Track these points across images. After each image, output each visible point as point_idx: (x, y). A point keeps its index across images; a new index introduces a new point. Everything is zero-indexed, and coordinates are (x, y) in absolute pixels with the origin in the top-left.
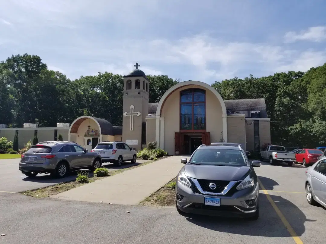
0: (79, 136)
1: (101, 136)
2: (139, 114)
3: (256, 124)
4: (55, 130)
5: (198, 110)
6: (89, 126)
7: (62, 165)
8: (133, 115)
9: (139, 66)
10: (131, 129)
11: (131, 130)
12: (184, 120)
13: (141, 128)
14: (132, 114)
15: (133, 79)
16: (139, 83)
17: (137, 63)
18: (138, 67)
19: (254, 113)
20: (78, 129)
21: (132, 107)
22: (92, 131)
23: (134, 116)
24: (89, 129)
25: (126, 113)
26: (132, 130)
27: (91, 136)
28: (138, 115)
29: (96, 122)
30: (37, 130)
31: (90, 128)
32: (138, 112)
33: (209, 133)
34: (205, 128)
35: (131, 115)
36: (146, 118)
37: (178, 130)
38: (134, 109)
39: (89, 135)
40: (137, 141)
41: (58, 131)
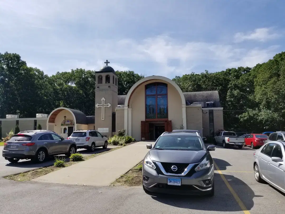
0: (56, 125)
1: (76, 125)
2: (110, 105)
3: (211, 113)
4: (35, 120)
5: (161, 101)
6: (65, 117)
7: (41, 152)
9: (109, 62)
10: (103, 119)
11: (102, 119)
12: (149, 110)
13: (111, 118)
14: (103, 105)
15: (104, 75)
16: (109, 78)
17: (107, 60)
18: (108, 64)
19: (209, 104)
20: (56, 119)
21: (103, 99)
22: (68, 121)
23: (105, 107)
24: (65, 119)
25: (98, 104)
26: (104, 119)
27: (67, 125)
28: (108, 106)
29: (72, 113)
30: (18, 121)
32: (109, 104)
33: (171, 121)
34: (167, 117)
35: (102, 106)
36: (115, 109)
37: (144, 119)
38: (105, 101)
39: (65, 124)
40: (108, 129)
41: (37, 121)
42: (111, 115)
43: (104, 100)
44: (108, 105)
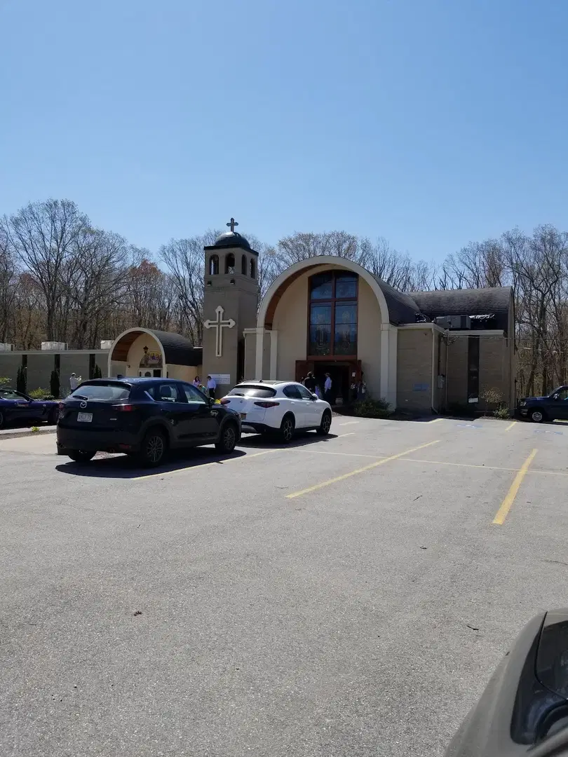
0: (129, 366)
1: (165, 365)
2: (233, 323)
4: (91, 355)
5: (344, 315)
6: (146, 348)
8: (221, 326)
9: (237, 224)
10: (219, 354)
11: (217, 355)
12: (314, 339)
13: (235, 353)
14: (219, 324)
15: (222, 253)
16: (233, 260)
17: (232, 219)
18: (235, 227)
20: (129, 353)
21: (220, 309)
22: (153, 358)
23: (216, 328)
24: (146, 352)
25: (209, 321)
26: (220, 355)
27: (152, 366)
28: (230, 326)
29: (158, 340)
31: (148, 351)
32: (231, 321)
33: (360, 361)
34: (356, 353)
35: (217, 326)
36: (244, 332)
37: (303, 356)
38: (223, 314)
39: (147, 364)
40: (228, 376)
41: (96, 357)
42: (236, 345)
43: (222, 311)
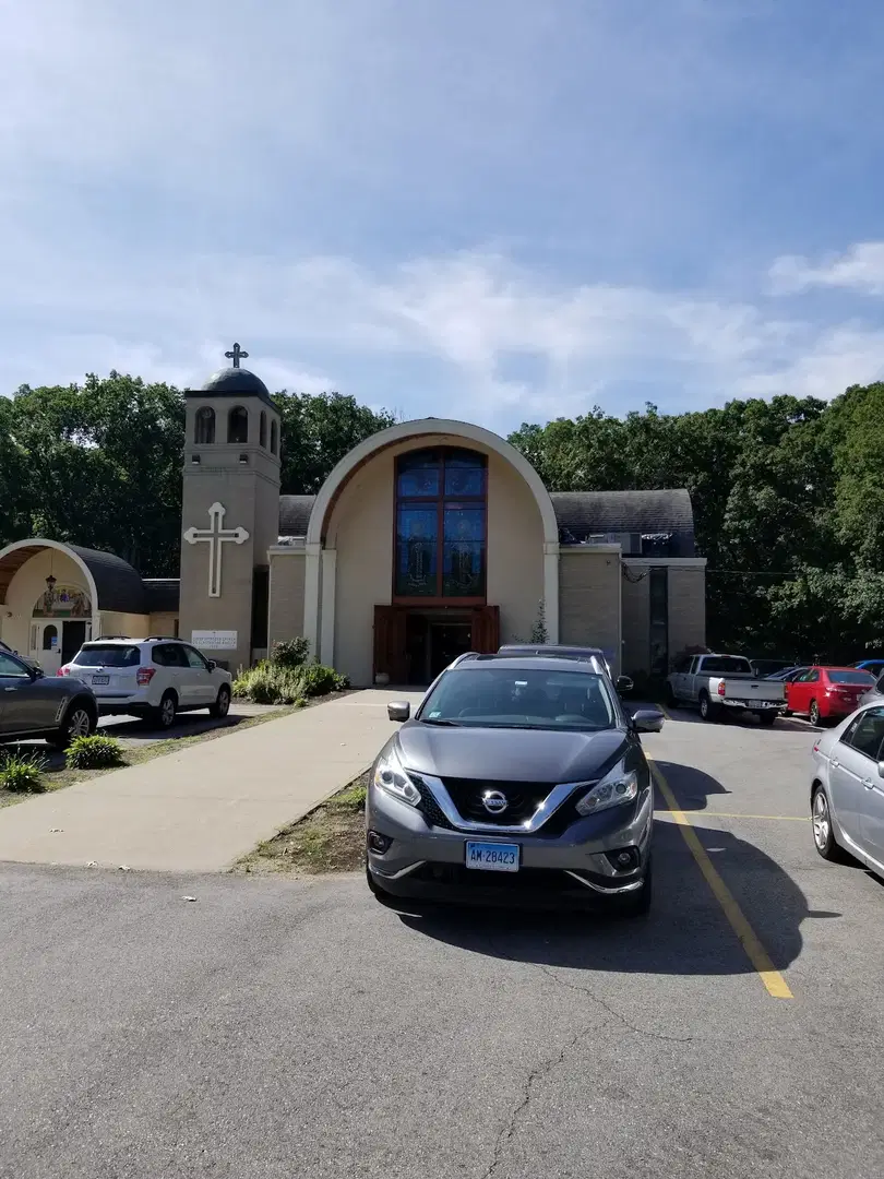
0: (10, 614)
1: (96, 613)
2: (243, 535)
3: (659, 578)
5: (460, 527)
6: (51, 580)
8: (220, 539)
9: (245, 355)
10: (214, 592)
11: (211, 594)
12: (408, 560)
13: (248, 589)
14: (216, 535)
15: (222, 406)
16: (245, 420)
17: (236, 346)
18: (241, 359)
19: (651, 541)
20: (9, 588)
21: (217, 507)
22: (63, 598)
23: (222, 542)
24: (51, 587)
25: (193, 530)
26: (217, 594)
27: (59, 614)
28: (239, 541)
29: (81, 563)
31: (56, 585)
32: (240, 530)
33: (496, 608)
34: (481, 589)
35: (211, 540)
36: (269, 553)
37: (386, 598)
38: (224, 517)
39: (49, 610)
40: (233, 634)
42: (249, 575)
43: (222, 511)
44: (236, 535)
